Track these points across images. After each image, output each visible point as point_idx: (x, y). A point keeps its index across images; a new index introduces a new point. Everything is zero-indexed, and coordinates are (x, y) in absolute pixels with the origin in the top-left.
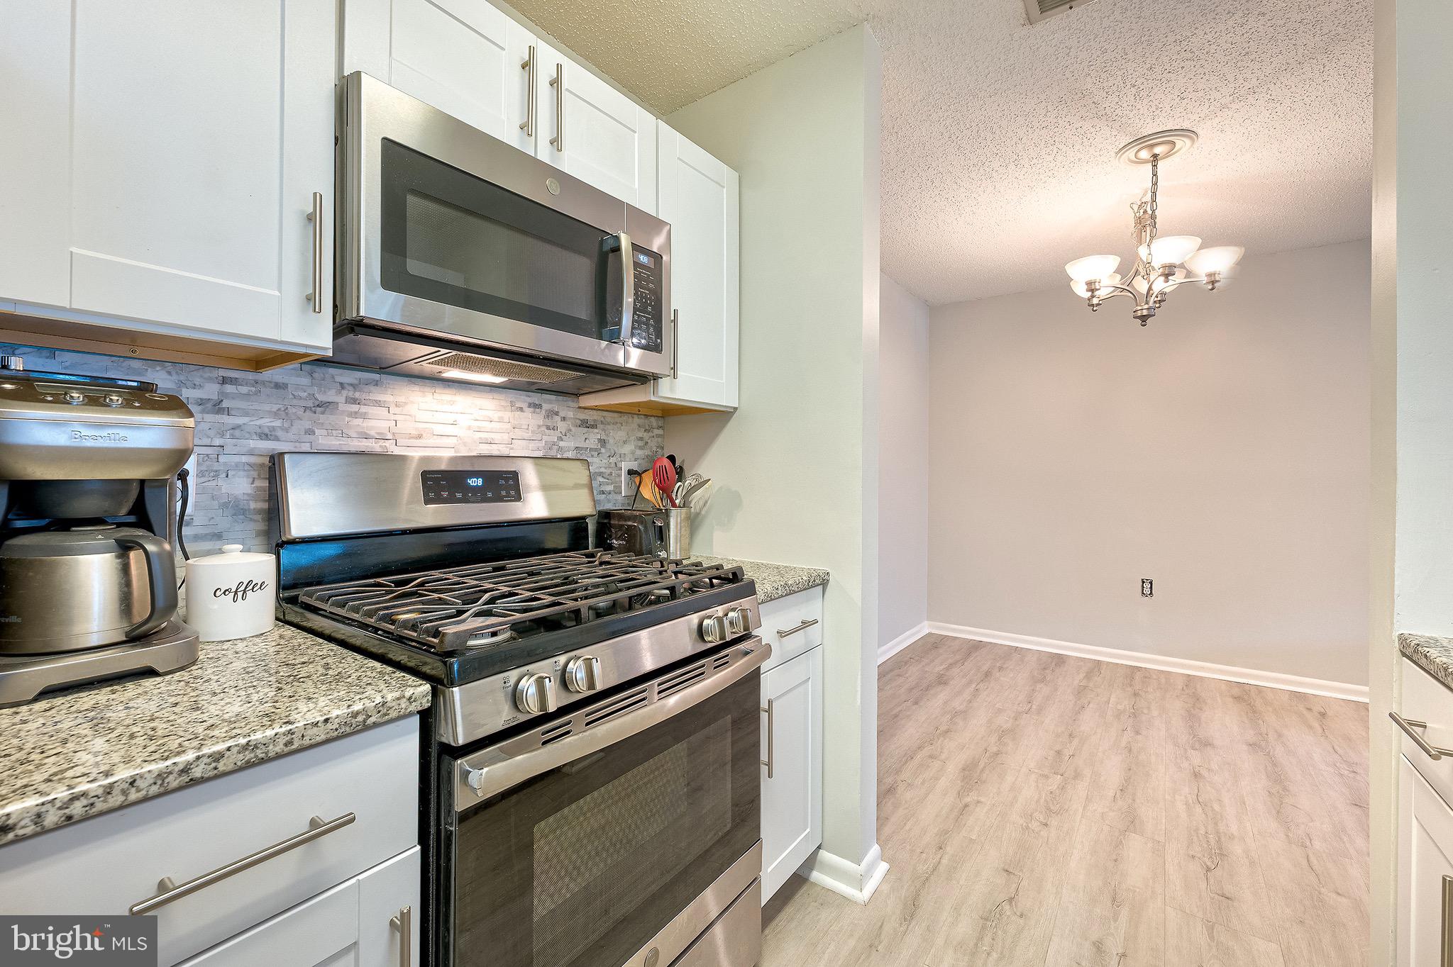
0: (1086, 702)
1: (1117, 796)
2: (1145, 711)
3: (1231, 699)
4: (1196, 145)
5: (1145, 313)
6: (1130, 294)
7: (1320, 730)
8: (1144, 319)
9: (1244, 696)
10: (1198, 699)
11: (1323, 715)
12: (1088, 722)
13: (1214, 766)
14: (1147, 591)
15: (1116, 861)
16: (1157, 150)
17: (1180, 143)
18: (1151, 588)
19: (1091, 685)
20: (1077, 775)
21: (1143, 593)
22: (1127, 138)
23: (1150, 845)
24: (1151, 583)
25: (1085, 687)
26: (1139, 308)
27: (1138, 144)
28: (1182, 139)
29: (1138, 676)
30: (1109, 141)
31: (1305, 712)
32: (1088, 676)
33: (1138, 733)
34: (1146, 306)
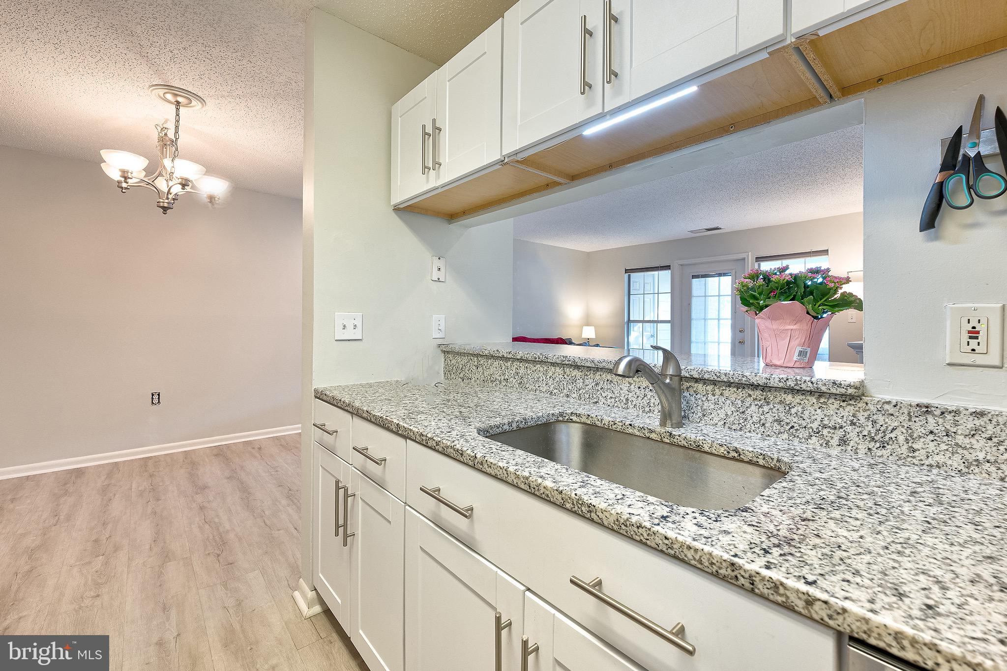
0: (111, 495)
1: (152, 546)
2: (161, 484)
3: (213, 457)
4: (204, 109)
5: (166, 205)
6: (156, 190)
7: (260, 457)
8: (165, 209)
9: (220, 453)
10: (194, 464)
11: (260, 449)
12: (117, 507)
13: (211, 498)
14: (156, 401)
15: (160, 586)
16: (180, 99)
17: (194, 102)
18: (159, 398)
19: (113, 481)
20: (117, 549)
21: (153, 403)
22: (160, 81)
23: (181, 563)
24: (159, 395)
25: (108, 485)
26: (162, 201)
27: (167, 89)
28: (198, 102)
29: (150, 463)
30: (146, 75)
31: (251, 450)
32: (110, 475)
33: (158, 500)
34: (167, 201)
